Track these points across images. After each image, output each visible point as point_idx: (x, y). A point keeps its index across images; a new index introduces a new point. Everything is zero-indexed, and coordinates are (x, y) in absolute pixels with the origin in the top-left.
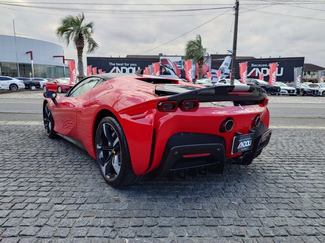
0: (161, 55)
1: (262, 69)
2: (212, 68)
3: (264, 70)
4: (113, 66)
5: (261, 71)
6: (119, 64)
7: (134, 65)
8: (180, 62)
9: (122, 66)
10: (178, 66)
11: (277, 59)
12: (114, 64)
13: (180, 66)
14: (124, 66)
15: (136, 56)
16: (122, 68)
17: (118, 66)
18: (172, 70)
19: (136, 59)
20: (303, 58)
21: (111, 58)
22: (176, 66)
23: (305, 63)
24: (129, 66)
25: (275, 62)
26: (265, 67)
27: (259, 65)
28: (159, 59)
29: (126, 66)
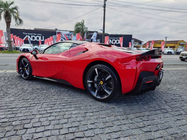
0: (56, 29)
1: (113, 40)
2: (87, 39)
3: (114, 41)
4: (26, 35)
5: (112, 41)
6: (30, 34)
7: (40, 35)
8: (69, 34)
9: (32, 35)
10: (67, 36)
11: (120, 35)
12: (26, 34)
13: (69, 37)
14: (33, 35)
15: (42, 29)
16: (32, 36)
17: (29, 35)
18: (64, 39)
19: (41, 31)
20: (132, 35)
21: (24, 30)
22: (66, 37)
23: (132, 38)
24: (37, 35)
25: (122, 37)
26: (114, 39)
27: (111, 38)
28: (56, 32)
29: (34, 35)
